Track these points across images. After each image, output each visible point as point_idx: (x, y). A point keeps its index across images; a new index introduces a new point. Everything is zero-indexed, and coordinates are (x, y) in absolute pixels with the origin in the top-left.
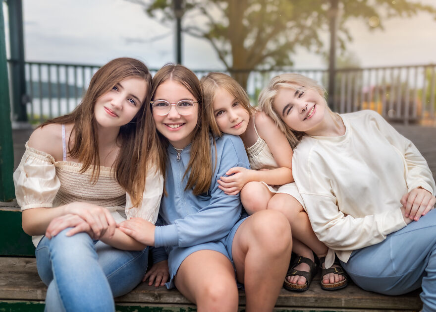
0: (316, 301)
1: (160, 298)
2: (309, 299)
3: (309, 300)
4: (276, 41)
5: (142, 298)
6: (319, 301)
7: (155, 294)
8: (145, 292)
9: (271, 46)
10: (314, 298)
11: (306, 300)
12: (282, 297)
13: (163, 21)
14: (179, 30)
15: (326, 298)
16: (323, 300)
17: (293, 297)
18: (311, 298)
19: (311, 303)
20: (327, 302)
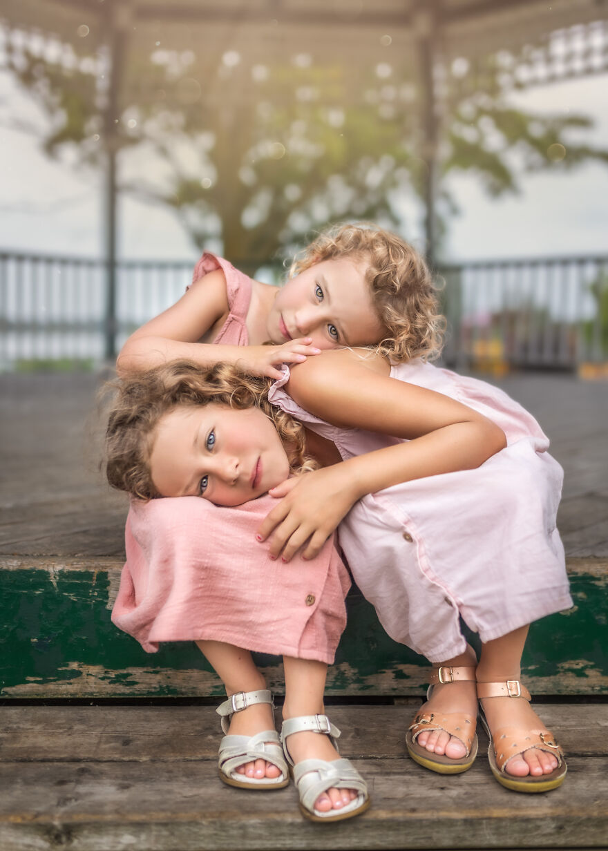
0: (560, 828)
1: (70, 839)
2: (539, 823)
3: (538, 827)
4: (308, 214)
5: (11, 839)
6: (568, 829)
7: (53, 827)
8: (19, 820)
9: (298, 223)
10: (554, 818)
11: (530, 826)
12: (457, 821)
13: (77, 168)
14: (112, 191)
15: (589, 819)
16: (580, 824)
17: (489, 818)
18: (542, 819)
19: (544, 835)
20: (593, 830)
